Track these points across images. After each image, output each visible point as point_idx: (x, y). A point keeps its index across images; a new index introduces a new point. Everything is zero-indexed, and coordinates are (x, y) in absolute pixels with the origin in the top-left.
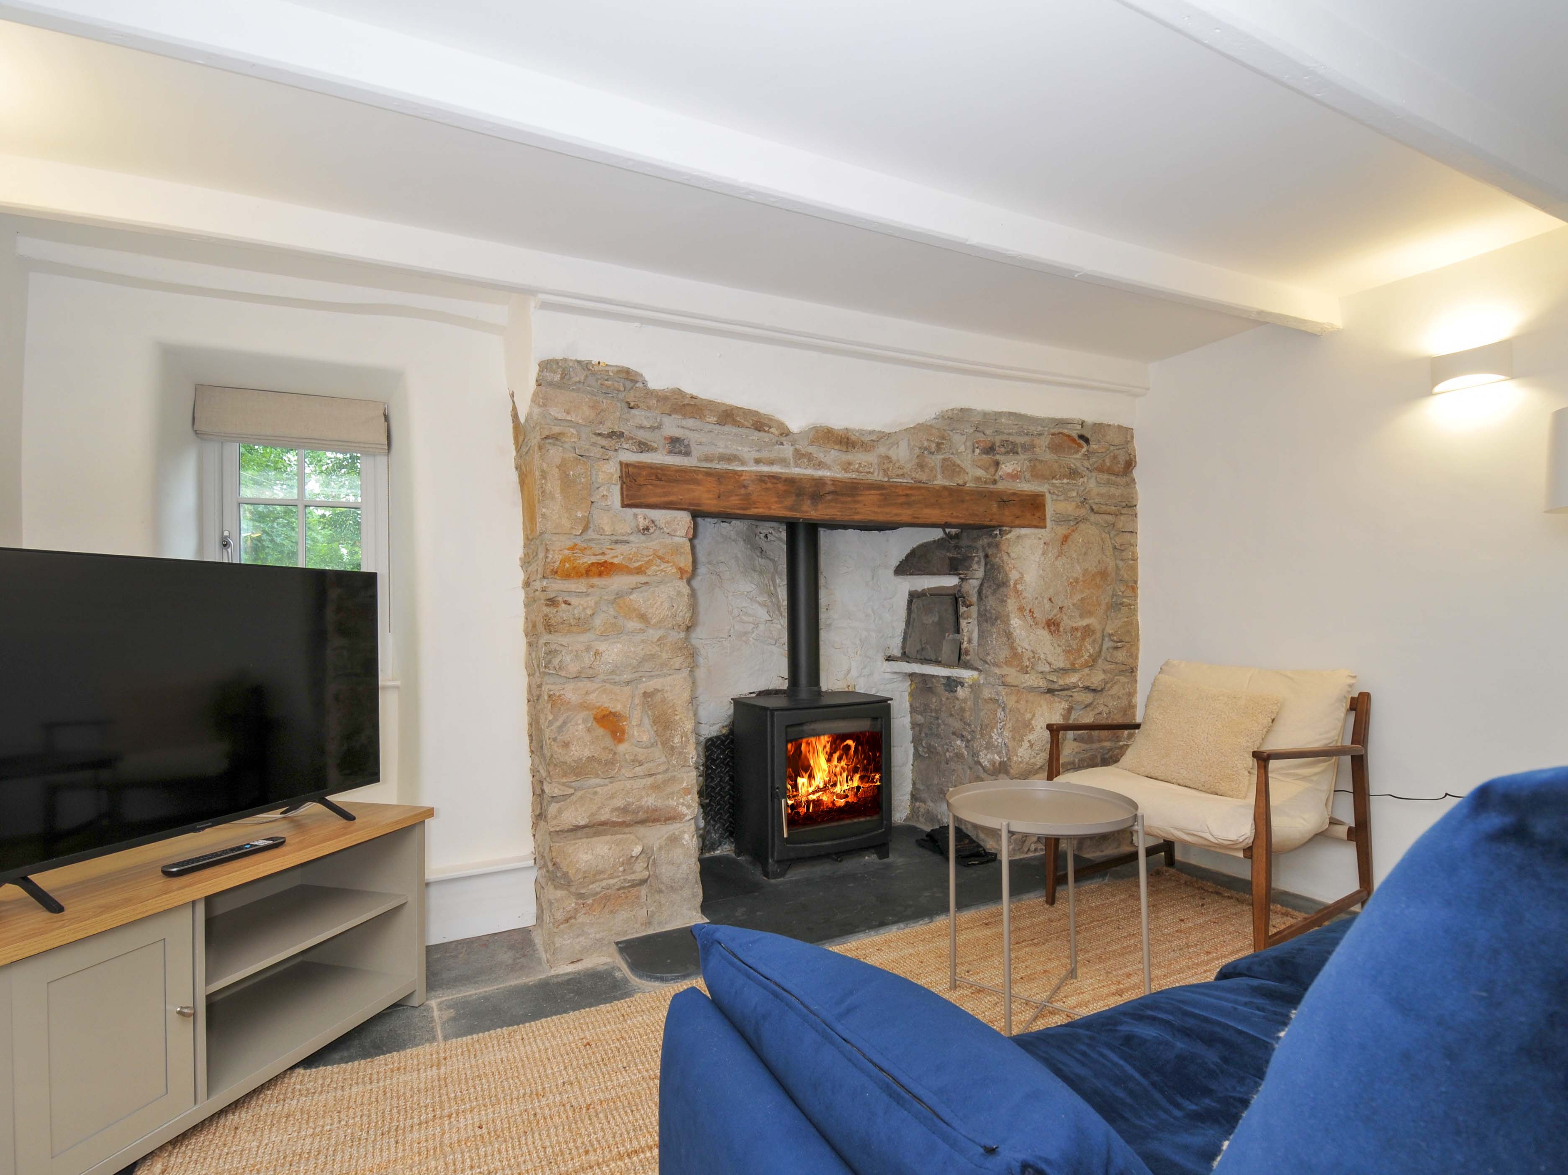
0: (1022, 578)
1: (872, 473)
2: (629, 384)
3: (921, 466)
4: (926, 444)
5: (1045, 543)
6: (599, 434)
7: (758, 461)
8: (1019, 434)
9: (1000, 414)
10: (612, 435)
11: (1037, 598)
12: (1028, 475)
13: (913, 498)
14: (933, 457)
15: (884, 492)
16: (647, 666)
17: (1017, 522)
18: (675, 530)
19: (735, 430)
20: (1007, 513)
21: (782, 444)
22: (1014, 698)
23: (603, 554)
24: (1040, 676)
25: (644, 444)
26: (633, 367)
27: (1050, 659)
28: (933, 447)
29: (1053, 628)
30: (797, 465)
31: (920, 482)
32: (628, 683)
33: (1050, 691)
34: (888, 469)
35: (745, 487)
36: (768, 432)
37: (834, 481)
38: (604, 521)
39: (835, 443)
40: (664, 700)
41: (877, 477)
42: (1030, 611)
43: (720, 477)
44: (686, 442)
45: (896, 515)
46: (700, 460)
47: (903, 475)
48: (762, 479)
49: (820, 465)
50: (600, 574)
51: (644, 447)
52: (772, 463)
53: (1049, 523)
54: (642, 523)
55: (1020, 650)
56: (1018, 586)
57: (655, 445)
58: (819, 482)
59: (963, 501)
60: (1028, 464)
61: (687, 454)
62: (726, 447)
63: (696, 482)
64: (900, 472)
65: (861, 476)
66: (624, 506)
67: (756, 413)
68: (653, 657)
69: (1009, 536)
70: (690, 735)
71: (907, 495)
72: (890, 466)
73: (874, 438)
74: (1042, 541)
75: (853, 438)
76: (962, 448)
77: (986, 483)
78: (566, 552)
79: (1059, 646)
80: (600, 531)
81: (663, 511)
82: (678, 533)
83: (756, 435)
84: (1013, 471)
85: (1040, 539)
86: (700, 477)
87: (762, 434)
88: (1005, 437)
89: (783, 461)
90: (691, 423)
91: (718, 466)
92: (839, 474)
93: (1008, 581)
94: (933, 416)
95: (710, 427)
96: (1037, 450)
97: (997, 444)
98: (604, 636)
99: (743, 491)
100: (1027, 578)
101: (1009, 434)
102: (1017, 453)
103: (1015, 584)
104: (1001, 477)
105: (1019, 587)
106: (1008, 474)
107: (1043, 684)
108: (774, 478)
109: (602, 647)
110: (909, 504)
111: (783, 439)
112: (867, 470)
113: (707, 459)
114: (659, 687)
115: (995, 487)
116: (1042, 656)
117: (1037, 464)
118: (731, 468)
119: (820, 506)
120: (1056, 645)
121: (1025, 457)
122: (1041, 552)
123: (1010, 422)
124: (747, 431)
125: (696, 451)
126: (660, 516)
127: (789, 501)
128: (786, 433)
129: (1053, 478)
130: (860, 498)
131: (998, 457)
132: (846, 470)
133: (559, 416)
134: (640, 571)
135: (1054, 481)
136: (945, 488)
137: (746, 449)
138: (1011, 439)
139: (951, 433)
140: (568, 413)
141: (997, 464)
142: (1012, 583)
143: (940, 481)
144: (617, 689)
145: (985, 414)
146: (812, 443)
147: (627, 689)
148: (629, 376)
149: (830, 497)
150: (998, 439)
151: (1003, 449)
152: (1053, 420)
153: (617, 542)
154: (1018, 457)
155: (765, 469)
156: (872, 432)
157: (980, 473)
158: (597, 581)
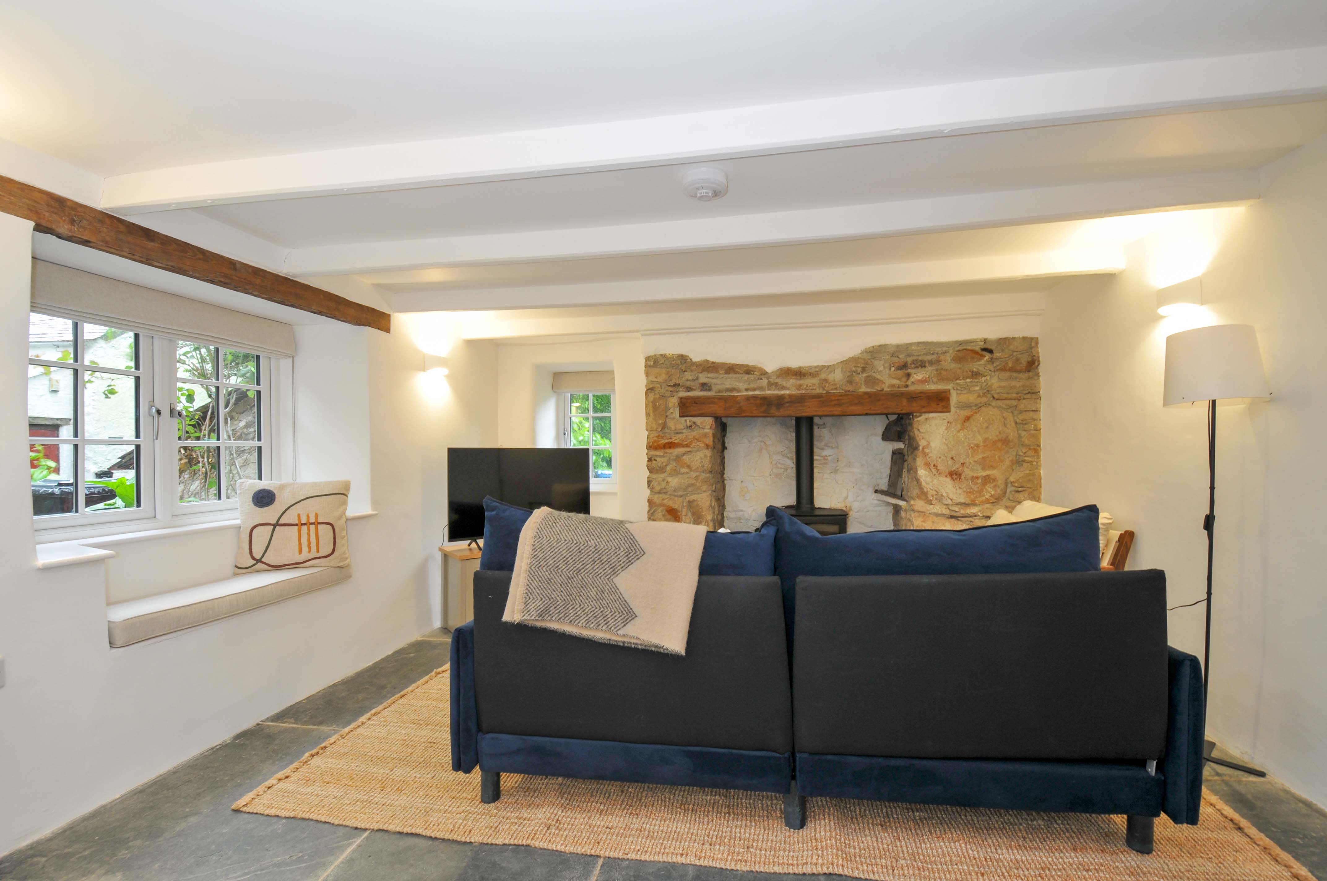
0: (929, 444)
1: (816, 389)
2: (683, 361)
3: (850, 382)
4: (854, 369)
5: (948, 422)
6: (670, 386)
7: (747, 390)
8: (925, 354)
9: (911, 344)
10: (675, 385)
11: (940, 457)
12: (935, 380)
13: (842, 401)
14: (860, 376)
15: (822, 399)
16: (690, 489)
17: (924, 410)
18: (705, 426)
19: (735, 376)
20: (915, 404)
21: (761, 379)
22: (921, 519)
23: (671, 438)
24: (945, 506)
25: (689, 388)
26: (684, 353)
27: (951, 496)
28: (859, 370)
29: (954, 477)
30: (769, 390)
31: (849, 391)
32: (681, 496)
33: (952, 517)
34: (825, 386)
35: (739, 403)
36: (753, 374)
37: (791, 396)
38: (671, 424)
39: (793, 375)
40: (697, 505)
41: (819, 391)
42: (934, 465)
43: (725, 399)
44: (709, 385)
45: (831, 411)
46: (716, 392)
47: (836, 389)
48: (748, 398)
49: (783, 388)
50: (670, 448)
51: (689, 389)
52: (754, 390)
53: (953, 409)
54: (689, 424)
55: (925, 490)
56: (925, 450)
57: (694, 388)
58: (781, 397)
59: (879, 400)
60: (935, 372)
61: (710, 390)
62: (730, 384)
63: (713, 403)
64: (834, 387)
65: (808, 392)
66: (680, 416)
67: (747, 366)
68: (692, 485)
69: (919, 419)
70: (710, 522)
71: (838, 400)
72: (827, 385)
73: (817, 370)
74: (946, 421)
75: (804, 371)
76: (882, 368)
77: (899, 387)
78: (655, 438)
79: (960, 488)
80: (670, 429)
81: (699, 418)
82: (706, 427)
83: (747, 376)
84: (922, 378)
85: (944, 419)
86: (716, 400)
87: (750, 375)
88: (915, 358)
89: (761, 388)
90: (712, 375)
91: (726, 394)
92: (794, 392)
93: (919, 446)
94: (860, 352)
95: (722, 376)
96: (943, 363)
97: (909, 363)
98: (671, 475)
99: (738, 406)
100: (932, 444)
101: (918, 356)
102: (925, 367)
103: (923, 448)
104: (912, 382)
105: (927, 451)
106: (919, 380)
107: (945, 511)
108: (755, 397)
109: (670, 479)
110: (839, 405)
111: (762, 377)
112: (811, 388)
113: (720, 391)
114: (695, 499)
115: (907, 389)
116: (944, 494)
117: (942, 372)
118: (732, 394)
119: (781, 410)
120: (957, 488)
121: (933, 368)
122: (944, 428)
123: (919, 348)
124: (741, 375)
125: (715, 388)
126: (698, 420)
127: (763, 409)
128: (764, 373)
129: (957, 379)
130: (806, 404)
131: (909, 371)
132: (798, 389)
133: (653, 380)
134: (687, 446)
135: (958, 381)
136: (866, 393)
137: (741, 384)
138: (920, 358)
139: (873, 361)
140: (656, 378)
141: (908, 375)
142: (921, 448)
143: (863, 389)
144: (676, 499)
145: (898, 346)
146: (778, 377)
147: (681, 499)
148: (683, 358)
149: (787, 405)
150: (910, 360)
151: (913, 366)
152: (956, 342)
153: (677, 433)
154: (926, 369)
155: (751, 393)
156: (816, 367)
157: (896, 382)
158: (667, 450)
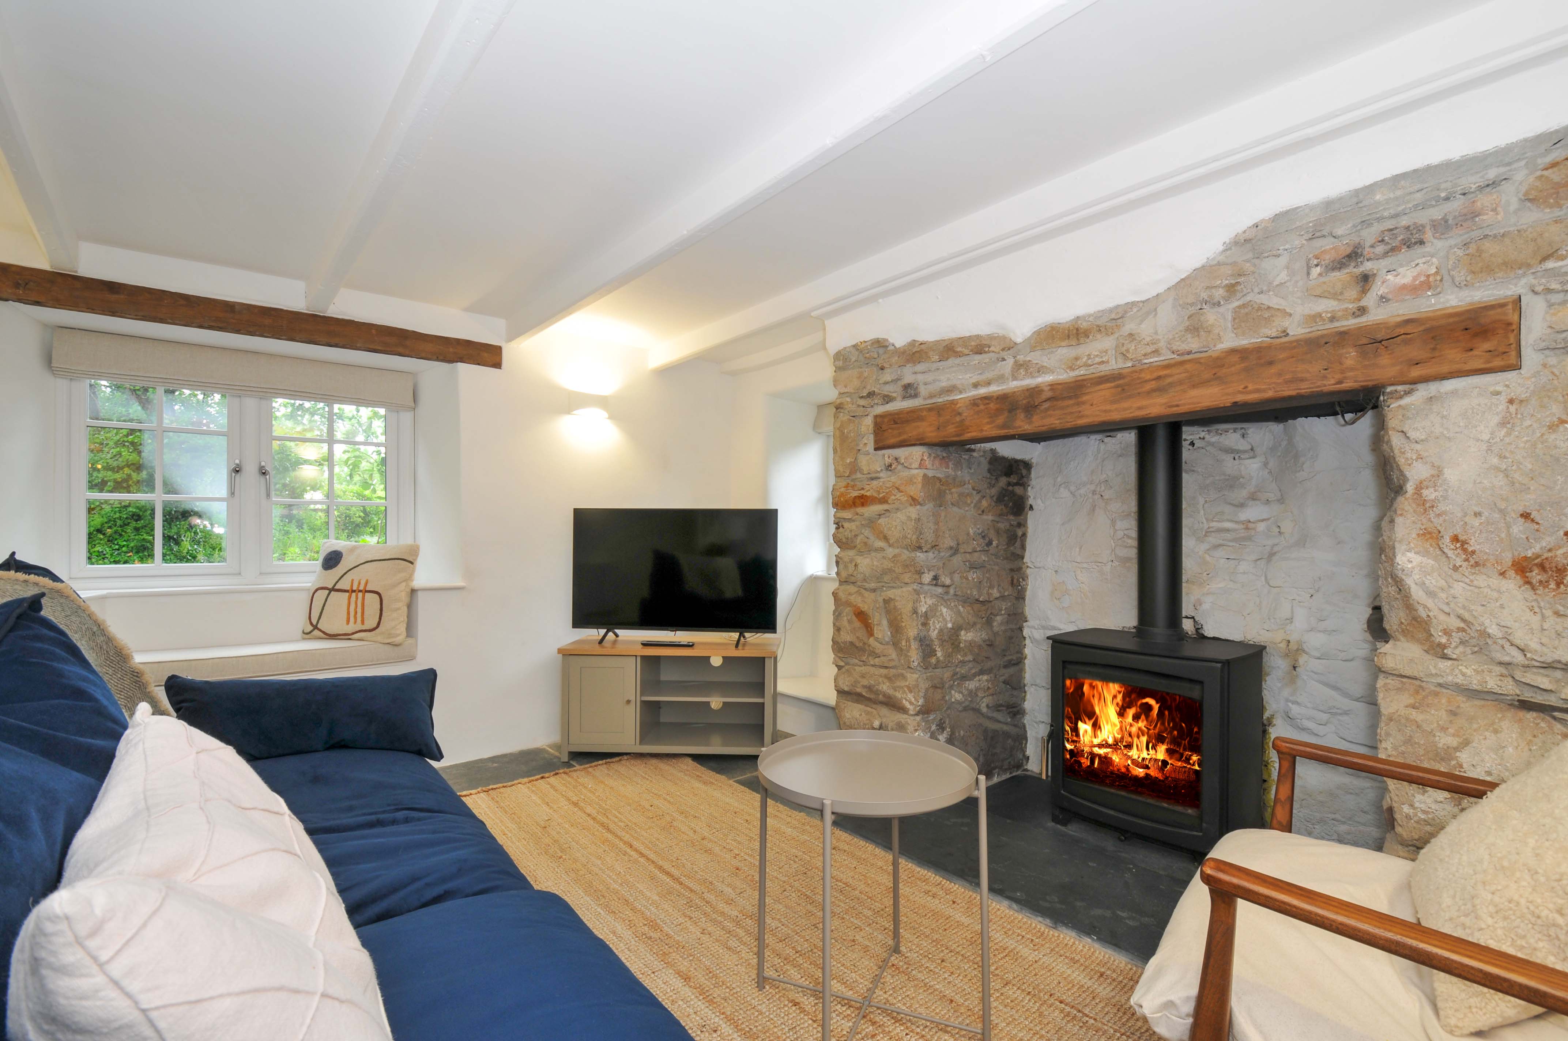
0: (1439, 474)
1: (1108, 362)
2: (881, 351)
3: (1195, 328)
4: (1204, 295)
5: (1514, 400)
6: (862, 397)
7: (976, 385)
8: (1426, 204)
10: (871, 394)
12: (1460, 275)
13: (1169, 380)
14: (1221, 310)
15: (1121, 382)
16: (886, 578)
17: (1422, 373)
18: (911, 464)
19: (958, 361)
20: (1388, 359)
21: (1004, 360)
23: (863, 489)
25: (887, 396)
26: (881, 336)
28: (1219, 293)
29: (1537, 576)
30: (1015, 378)
31: (1189, 353)
32: (874, 590)
34: (1127, 351)
35: (960, 414)
36: (989, 352)
37: (1053, 386)
38: (863, 463)
39: (1062, 339)
40: (895, 608)
41: (1114, 365)
42: (1460, 540)
43: (938, 410)
44: (915, 385)
45: (1140, 408)
46: (925, 399)
47: (1156, 352)
48: (975, 403)
49: (1041, 370)
50: (863, 505)
51: (888, 399)
52: (989, 383)
54: (888, 461)
56: (1428, 493)
57: (894, 395)
58: (1034, 392)
59: (1271, 363)
60: (1461, 253)
61: (916, 396)
62: (948, 379)
63: (921, 419)
64: (1149, 349)
65: (1092, 370)
66: (876, 449)
67: (978, 336)
68: (890, 571)
69: (1406, 400)
70: (912, 641)
71: (1159, 378)
72: (1132, 347)
73: (1113, 316)
74: (1505, 397)
75: (1084, 325)
76: (1282, 277)
77: (1334, 319)
78: (843, 490)
80: (862, 472)
81: (903, 449)
82: (913, 466)
83: (977, 358)
84: (1418, 277)
85: (1498, 393)
86: (925, 413)
87: (984, 356)
89: (1001, 378)
90: (920, 367)
91: (940, 400)
92: (1063, 376)
94: (1221, 248)
95: (935, 366)
96: (1487, 217)
97: (1369, 243)
98: (860, 553)
99: (958, 419)
101: (1398, 215)
102: (1425, 242)
104: (1381, 297)
105: (1432, 494)
106: (1405, 287)
107: (1509, 688)
108: (986, 399)
109: (859, 560)
110: (1160, 390)
111: (1004, 354)
112: (1098, 360)
113: (931, 396)
114: (892, 597)
115: (1361, 320)
116: (1497, 631)
117: (1492, 244)
118: (951, 398)
119: (1035, 418)
121: (1451, 242)
124: (967, 358)
125: (923, 391)
126: (901, 453)
127: (1000, 420)
128: (1009, 346)
130: (1085, 398)
131: (1369, 265)
132: (1072, 369)
133: (842, 391)
134: (884, 501)
136: (1233, 351)
137: (968, 376)
138: (1404, 221)
139: (1257, 261)
140: (846, 387)
141: (1368, 278)
143: (1230, 341)
144: (866, 594)
146: (1033, 349)
147: (873, 595)
148: (880, 344)
149: (1046, 405)
150: (1369, 233)
151: (1382, 248)
153: (872, 479)
154: (1427, 249)
155: (983, 391)
156: (1111, 310)
157: (1324, 305)
158: (860, 510)
